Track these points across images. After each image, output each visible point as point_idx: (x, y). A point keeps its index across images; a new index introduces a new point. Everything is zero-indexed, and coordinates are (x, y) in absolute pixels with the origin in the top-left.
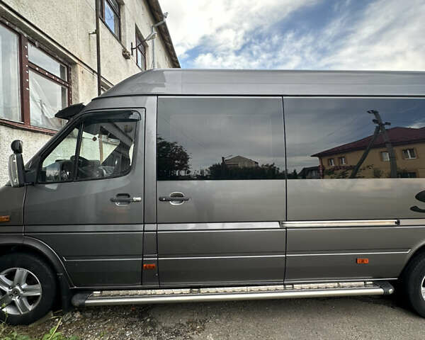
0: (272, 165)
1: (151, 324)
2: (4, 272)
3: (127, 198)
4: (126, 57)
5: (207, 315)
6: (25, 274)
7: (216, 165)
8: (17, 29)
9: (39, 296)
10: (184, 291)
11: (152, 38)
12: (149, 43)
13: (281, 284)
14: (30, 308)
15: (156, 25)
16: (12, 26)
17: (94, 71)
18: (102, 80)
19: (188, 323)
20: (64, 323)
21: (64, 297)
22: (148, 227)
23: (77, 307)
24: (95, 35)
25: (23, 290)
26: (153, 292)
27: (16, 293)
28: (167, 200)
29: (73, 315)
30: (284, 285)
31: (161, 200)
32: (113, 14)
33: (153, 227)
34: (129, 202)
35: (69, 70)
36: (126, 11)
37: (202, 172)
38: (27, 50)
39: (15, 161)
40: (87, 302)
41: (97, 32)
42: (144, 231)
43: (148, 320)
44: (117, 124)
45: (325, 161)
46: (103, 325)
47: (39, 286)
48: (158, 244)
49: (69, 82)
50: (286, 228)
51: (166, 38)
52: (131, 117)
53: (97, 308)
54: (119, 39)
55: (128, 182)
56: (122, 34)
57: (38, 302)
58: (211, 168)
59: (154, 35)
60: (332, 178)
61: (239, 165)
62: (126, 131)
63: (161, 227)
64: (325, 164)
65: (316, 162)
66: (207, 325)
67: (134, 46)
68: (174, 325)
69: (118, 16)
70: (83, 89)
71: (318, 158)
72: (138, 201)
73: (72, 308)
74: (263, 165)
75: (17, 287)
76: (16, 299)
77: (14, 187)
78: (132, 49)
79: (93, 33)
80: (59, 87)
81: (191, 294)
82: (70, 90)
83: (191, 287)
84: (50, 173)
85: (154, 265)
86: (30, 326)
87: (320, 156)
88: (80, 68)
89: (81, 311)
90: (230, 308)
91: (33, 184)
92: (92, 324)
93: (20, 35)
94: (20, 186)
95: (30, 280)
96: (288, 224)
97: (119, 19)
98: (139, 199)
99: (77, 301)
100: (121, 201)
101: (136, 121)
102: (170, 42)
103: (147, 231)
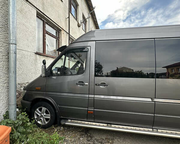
0: (141, 71)
1: (90, 136)
2: (39, 108)
3: (83, 84)
4: (79, 26)
5: (114, 137)
6: (45, 110)
7: (114, 71)
8: (43, 19)
9: (49, 119)
10: (105, 125)
11: (89, 18)
12: (87, 20)
13: (151, 128)
14: (46, 123)
15: (91, 12)
16: (41, 18)
17: (67, 33)
18: (70, 36)
19: (106, 139)
20: (57, 130)
21: (58, 120)
22: (90, 96)
23: (62, 125)
24: (68, 19)
25: (44, 116)
26: (91, 123)
27: (42, 116)
28: (99, 85)
29: (60, 128)
30: (153, 129)
31: (96, 85)
32: (74, 9)
33: (93, 96)
34: (83, 85)
35: (59, 33)
36: (79, 8)
37: (108, 74)
38: (45, 26)
39: (44, 67)
40: (66, 123)
41: (69, 17)
42: (89, 97)
43: (89, 135)
44: (76, 53)
45: (170, 70)
46: (72, 134)
47: (49, 115)
48: (94, 103)
49: (59, 38)
50: (155, 102)
51: (94, 17)
52: (84, 50)
53: (69, 126)
54: (76, 19)
55: (83, 77)
56: (78, 17)
57: (49, 121)
58: (111, 72)
59: (90, 17)
60: (173, 78)
61: (124, 71)
62: (79, 56)
63: (96, 96)
64: (170, 71)
65: (165, 70)
66: (114, 141)
67: (82, 22)
68: (100, 139)
69: (76, 10)
70: (63, 40)
71: (166, 69)
72: (86, 85)
73: (60, 125)
74: (136, 71)
75: (42, 114)
76: (42, 118)
77: (43, 77)
78: (81, 23)
79: (68, 18)
80: (55, 40)
81: (107, 126)
82: (59, 40)
83: (108, 124)
84: (54, 72)
85: (93, 112)
86: (46, 129)
87: (167, 67)
88: (63, 32)
89: (63, 126)
90: (124, 135)
91: (49, 76)
92: (67, 132)
93: (43, 21)
94: (45, 77)
95: (47, 112)
96: (156, 100)
97: (77, 11)
98: (87, 84)
99: (63, 122)
100: (80, 84)
101: (87, 52)
102: (96, 19)
103: (90, 98)
